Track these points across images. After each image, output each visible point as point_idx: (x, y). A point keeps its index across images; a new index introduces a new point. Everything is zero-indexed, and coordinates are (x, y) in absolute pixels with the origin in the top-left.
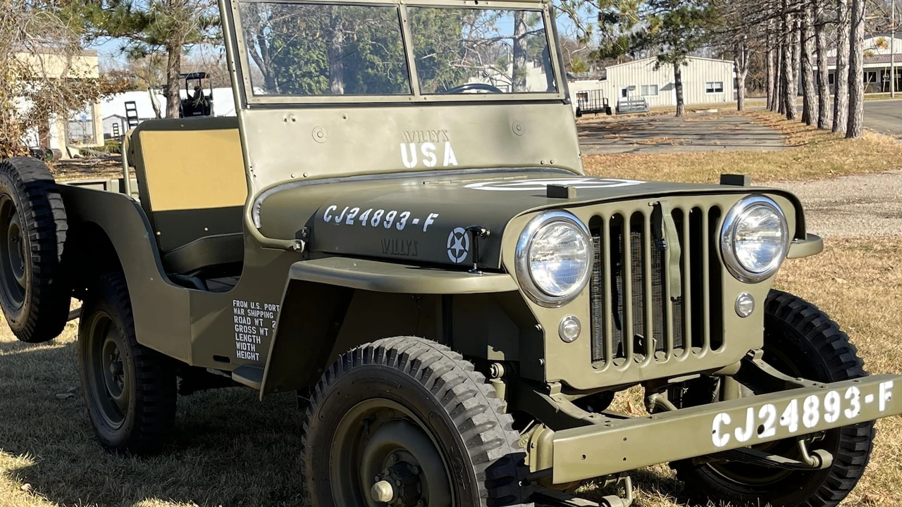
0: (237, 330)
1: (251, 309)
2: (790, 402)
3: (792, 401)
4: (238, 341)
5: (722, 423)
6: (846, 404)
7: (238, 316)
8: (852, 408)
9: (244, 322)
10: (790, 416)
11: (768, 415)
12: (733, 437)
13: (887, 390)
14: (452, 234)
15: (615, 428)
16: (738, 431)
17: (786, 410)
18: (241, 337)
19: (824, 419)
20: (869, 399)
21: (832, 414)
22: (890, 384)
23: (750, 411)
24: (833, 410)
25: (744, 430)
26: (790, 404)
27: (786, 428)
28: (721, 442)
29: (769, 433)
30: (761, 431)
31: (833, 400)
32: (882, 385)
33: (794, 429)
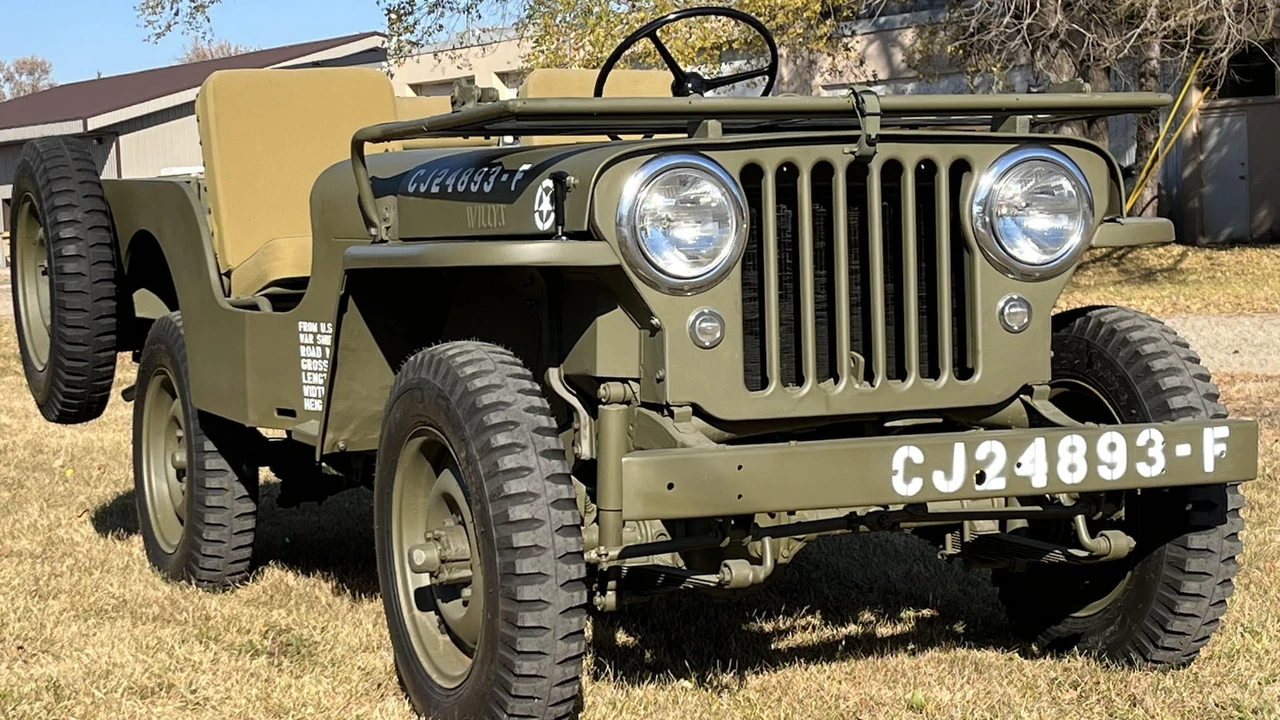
0: (304, 367)
1: (322, 334)
2: (1031, 441)
3: (1037, 440)
4: (306, 384)
5: (908, 461)
6: (1136, 454)
7: (306, 345)
8: (1151, 462)
9: (313, 354)
10: (1033, 461)
11: (991, 457)
12: (928, 484)
13: (1218, 441)
14: (540, 190)
15: (724, 450)
16: (938, 478)
17: (1026, 453)
18: (309, 378)
19: (1097, 474)
20: (1184, 450)
21: (1111, 466)
22: (1223, 431)
23: (959, 449)
24: (1114, 461)
25: (949, 475)
26: (1032, 445)
27: (1027, 479)
28: (909, 490)
29: (995, 483)
30: (981, 478)
31: (1112, 447)
32: (1207, 432)
33: (1039, 482)
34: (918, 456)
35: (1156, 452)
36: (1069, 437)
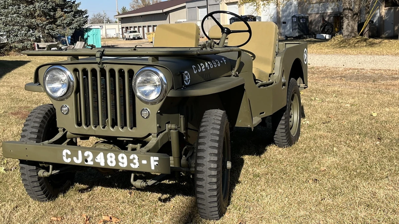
3: (101, 153)
5: (67, 153)
6: (130, 161)
8: (135, 164)
10: (100, 158)
11: (88, 156)
12: (72, 160)
13: (155, 161)
15: (28, 144)
16: (75, 159)
17: (98, 156)
19: (119, 165)
21: (123, 163)
22: (157, 158)
23: (80, 152)
24: (124, 162)
25: (78, 159)
26: (100, 154)
27: (99, 163)
28: (67, 161)
29: (90, 163)
30: (87, 161)
31: (123, 158)
32: (152, 158)
33: (102, 164)
34: (69, 153)
35: (136, 161)
36: (110, 153)
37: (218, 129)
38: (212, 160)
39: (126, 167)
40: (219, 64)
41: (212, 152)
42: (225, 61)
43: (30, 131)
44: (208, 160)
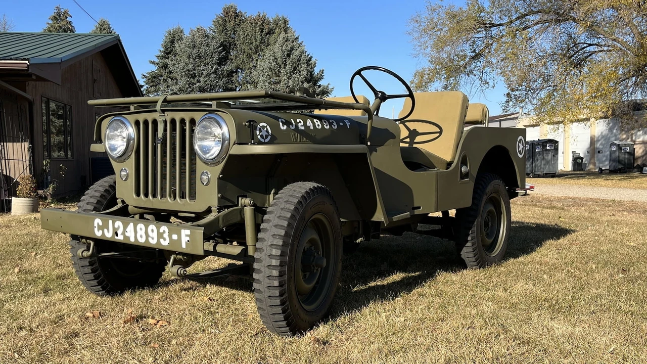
3: (131, 224)
5: (98, 224)
10: (130, 231)
11: (119, 227)
12: (103, 233)
13: (187, 236)
16: (106, 230)
17: (128, 227)
19: (149, 240)
20: (175, 237)
21: (153, 238)
22: (188, 232)
23: (110, 222)
24: (153, 236)
25: (108, 231)
27: (129, 238)
28: (98, 234)
29: (120, 238)
30: (117, 234)
31: (152, 231)
32: (183, 231)
33: (132, 240)
34: (101, 224)
35: (166, 235)
36: (140, 225)
37: (295, 203)
38: (274, 243)
39: (156, 243)
40: (335, 126)
41: (276, 233)
42: (348, 124)
43: (87, 201)
44: (270, 244)
